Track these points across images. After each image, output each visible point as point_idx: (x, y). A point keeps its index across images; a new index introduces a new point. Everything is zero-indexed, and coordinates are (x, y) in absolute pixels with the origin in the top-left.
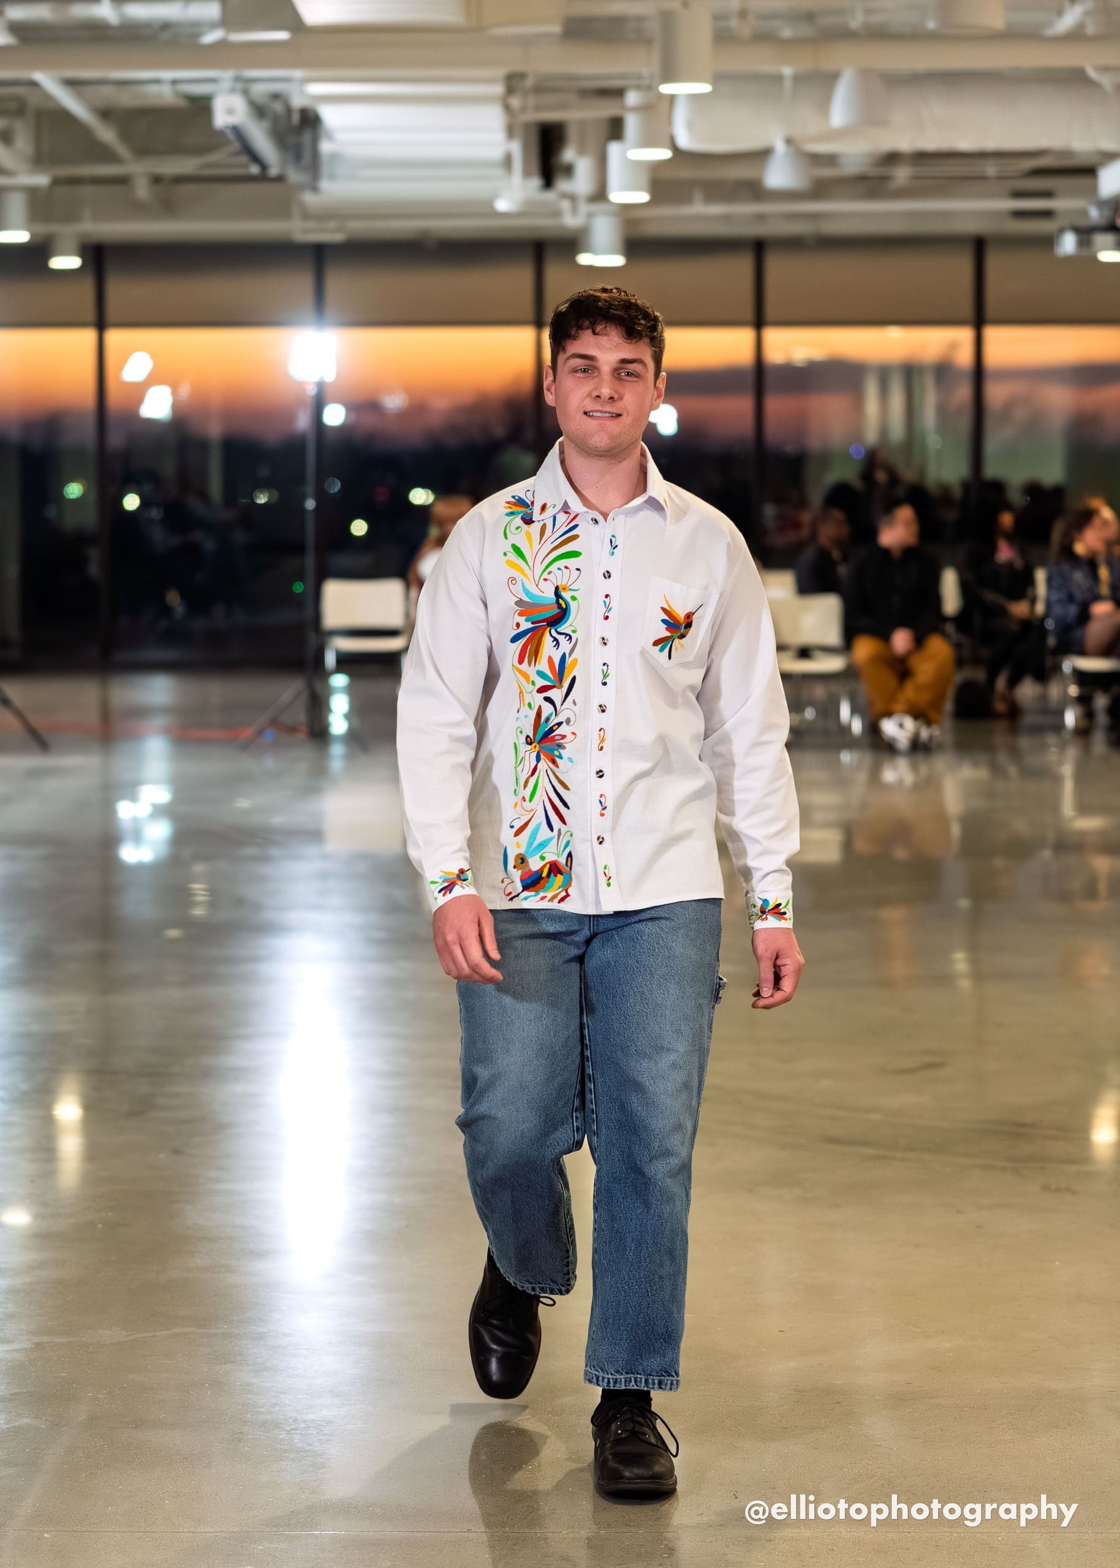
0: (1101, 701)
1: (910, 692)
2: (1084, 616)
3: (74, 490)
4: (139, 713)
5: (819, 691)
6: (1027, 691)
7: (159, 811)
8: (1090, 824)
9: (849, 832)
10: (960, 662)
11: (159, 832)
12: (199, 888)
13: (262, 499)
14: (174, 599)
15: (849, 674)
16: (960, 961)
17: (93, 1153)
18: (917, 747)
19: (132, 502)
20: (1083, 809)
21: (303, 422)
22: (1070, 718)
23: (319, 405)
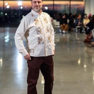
0: (79, 30)
1: (65, 29)
2: (78, 23)
3: (2, 13)
4: (7, 30)
5: (58, 29)
6: (74, 29)
7: (8, 38)
8: (78, 39)
9: (60, 39)
10: (69, 26)
11: (8, 39)
12: (11, 44)
13: (16, 14)
14: (9, 22)
15: (60, 28)
16: (68, 49)
17: (3, 64)
18: (66, 33)
19: (6, 14)
20: (78, 38)
21: (19, 8)
22: (77, 31)
23: (20, 7)
